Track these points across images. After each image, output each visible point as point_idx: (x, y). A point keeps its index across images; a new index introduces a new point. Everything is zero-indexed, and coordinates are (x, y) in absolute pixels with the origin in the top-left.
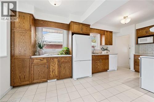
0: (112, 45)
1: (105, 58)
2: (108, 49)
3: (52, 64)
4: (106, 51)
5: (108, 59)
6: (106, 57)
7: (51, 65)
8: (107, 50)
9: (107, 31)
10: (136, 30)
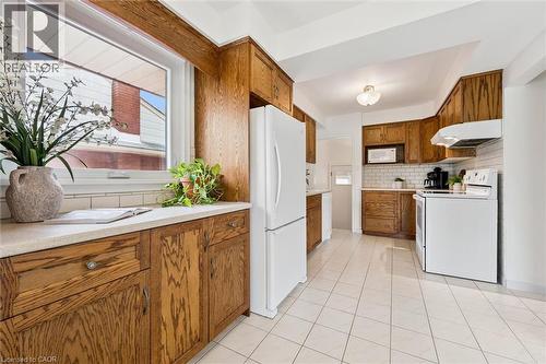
0: (315, 162)
3: (172, 270)
7: (164, 282)
10: (363, 127)
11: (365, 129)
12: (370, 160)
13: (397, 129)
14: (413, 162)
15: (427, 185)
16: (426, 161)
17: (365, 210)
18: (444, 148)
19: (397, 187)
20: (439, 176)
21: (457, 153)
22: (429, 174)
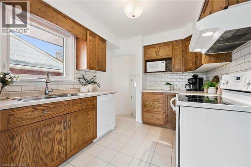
0: (105, 71)
1: (84, 108)
2: (96, 81)
4: (90, 86)
5: (94, 108)
6: (90, 104)
8: (93, 82)
9: (94, 35)
10: (144, 47)
11: (146, 48)
12: (148, 70)
13: (167, 47)
14: (178, 71)
15: (187, 88)
16: (186, 70)
17: (144, 105)
18: (201, 54)
19: (166, 89)
20: (196, 82)
21: (213, 59)
22: (189, 80)
